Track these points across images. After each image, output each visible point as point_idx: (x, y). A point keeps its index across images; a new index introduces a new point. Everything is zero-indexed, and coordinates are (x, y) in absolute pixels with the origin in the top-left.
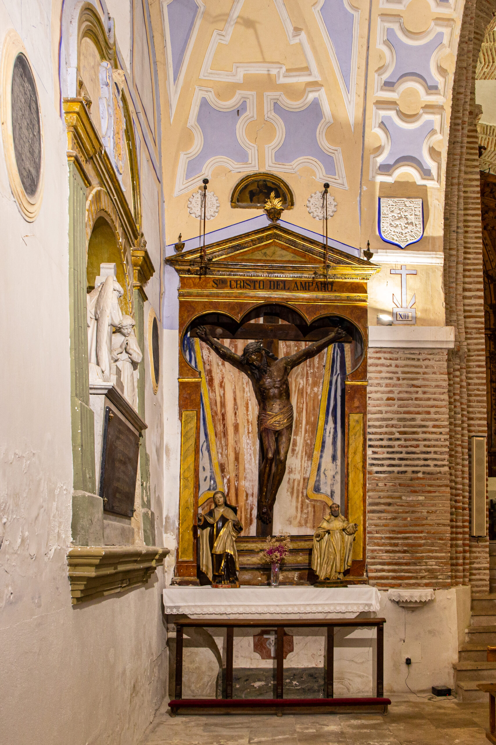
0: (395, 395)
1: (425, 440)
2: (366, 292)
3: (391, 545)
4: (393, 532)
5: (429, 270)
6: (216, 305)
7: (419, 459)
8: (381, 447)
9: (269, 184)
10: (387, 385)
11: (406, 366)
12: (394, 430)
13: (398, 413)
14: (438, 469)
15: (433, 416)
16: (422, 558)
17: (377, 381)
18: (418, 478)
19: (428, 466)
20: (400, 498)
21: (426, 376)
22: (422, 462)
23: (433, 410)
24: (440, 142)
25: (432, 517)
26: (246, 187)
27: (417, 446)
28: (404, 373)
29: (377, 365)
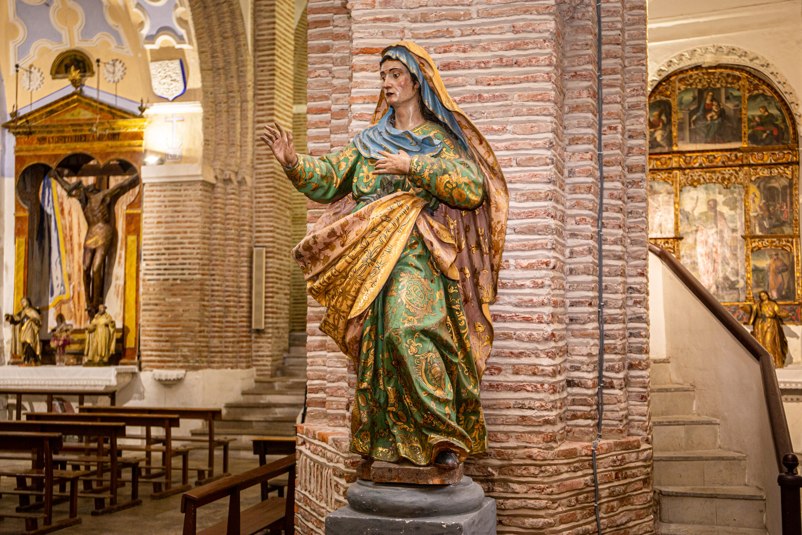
0: (162, 220)
1: (182, 254)
2: (142, 139)
3: (158, 336)
4: (159, 326)
5: (193, 116)
6: (40, 157)
7: (178, 269)
8: (152, 260)
9: (78, 58)
10: (158, 212)
11: (171, 196)
12: (161, 247)
13: (164, 233)
14: (191, 277)
15: (189, 235)
16: (178, 346)
17: (150, 209)
18: (177, 284)
19: (184, 274)
20: (164, 299)
21: (185, 203)
22: (180, 272)
23: (189, 230)
24: (184, 12)
25: (187, 314)
26: (62, 61)
27: (177, 259)
28: (169, 201)
29: (150, 196)
